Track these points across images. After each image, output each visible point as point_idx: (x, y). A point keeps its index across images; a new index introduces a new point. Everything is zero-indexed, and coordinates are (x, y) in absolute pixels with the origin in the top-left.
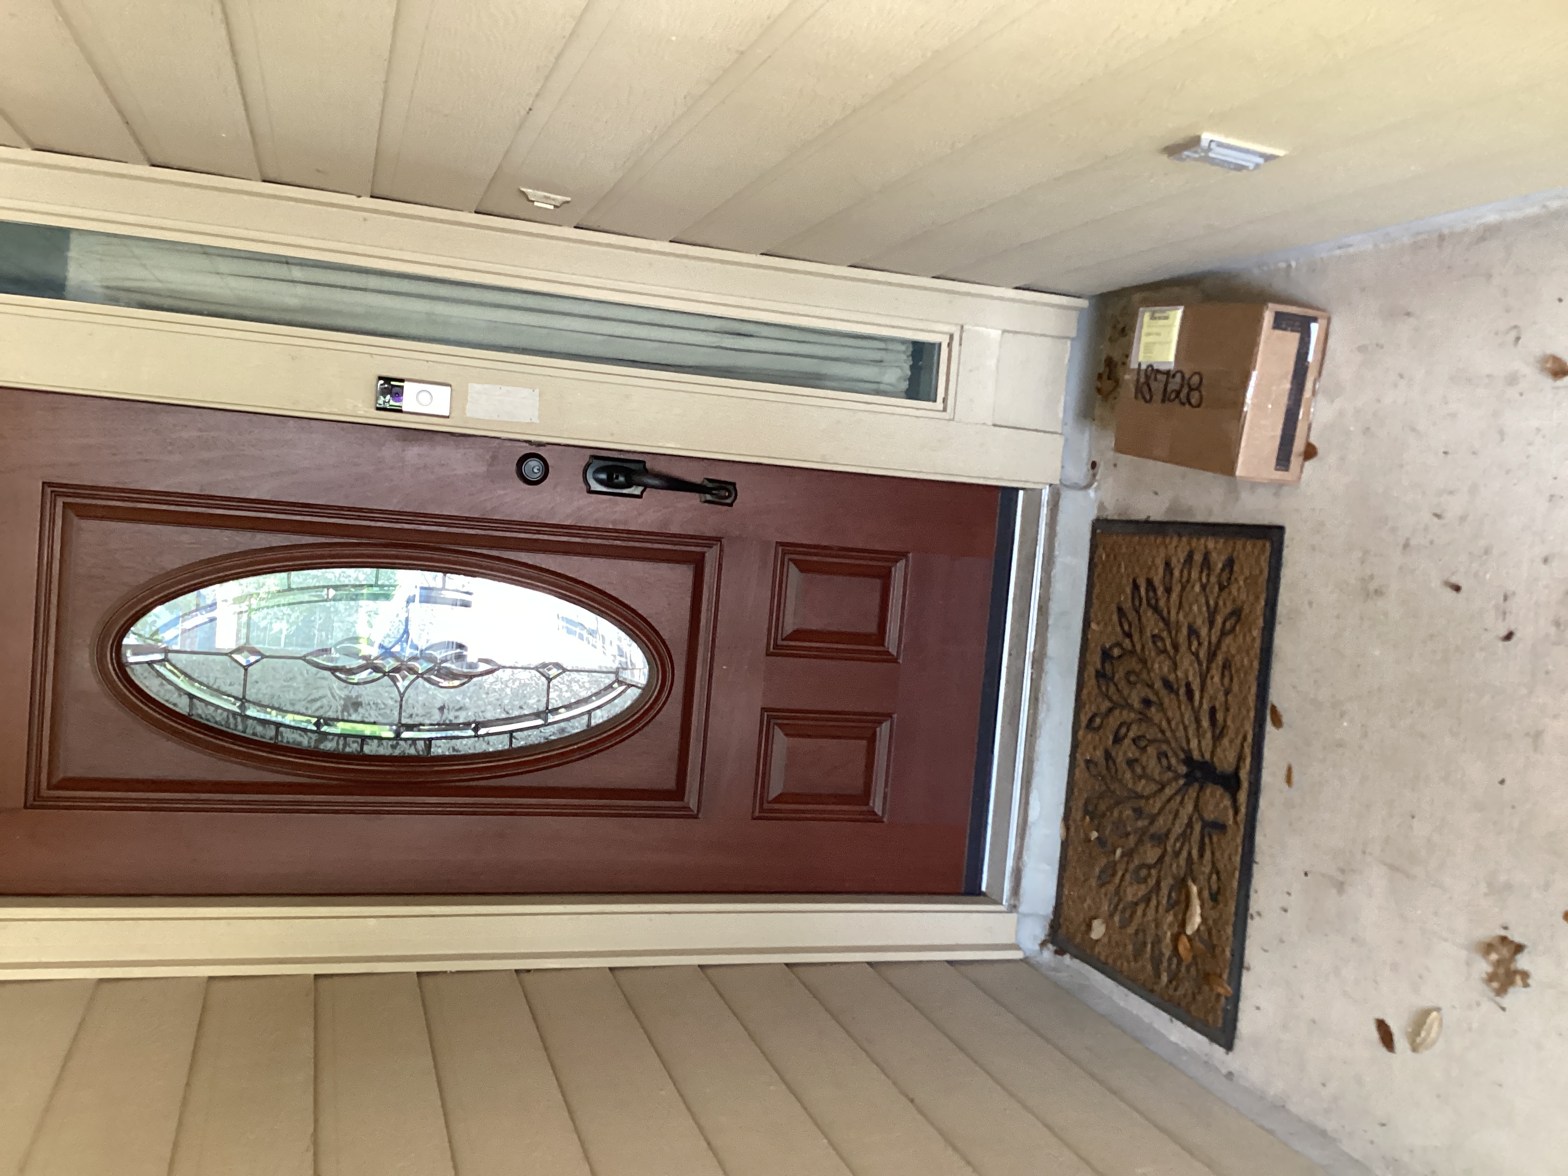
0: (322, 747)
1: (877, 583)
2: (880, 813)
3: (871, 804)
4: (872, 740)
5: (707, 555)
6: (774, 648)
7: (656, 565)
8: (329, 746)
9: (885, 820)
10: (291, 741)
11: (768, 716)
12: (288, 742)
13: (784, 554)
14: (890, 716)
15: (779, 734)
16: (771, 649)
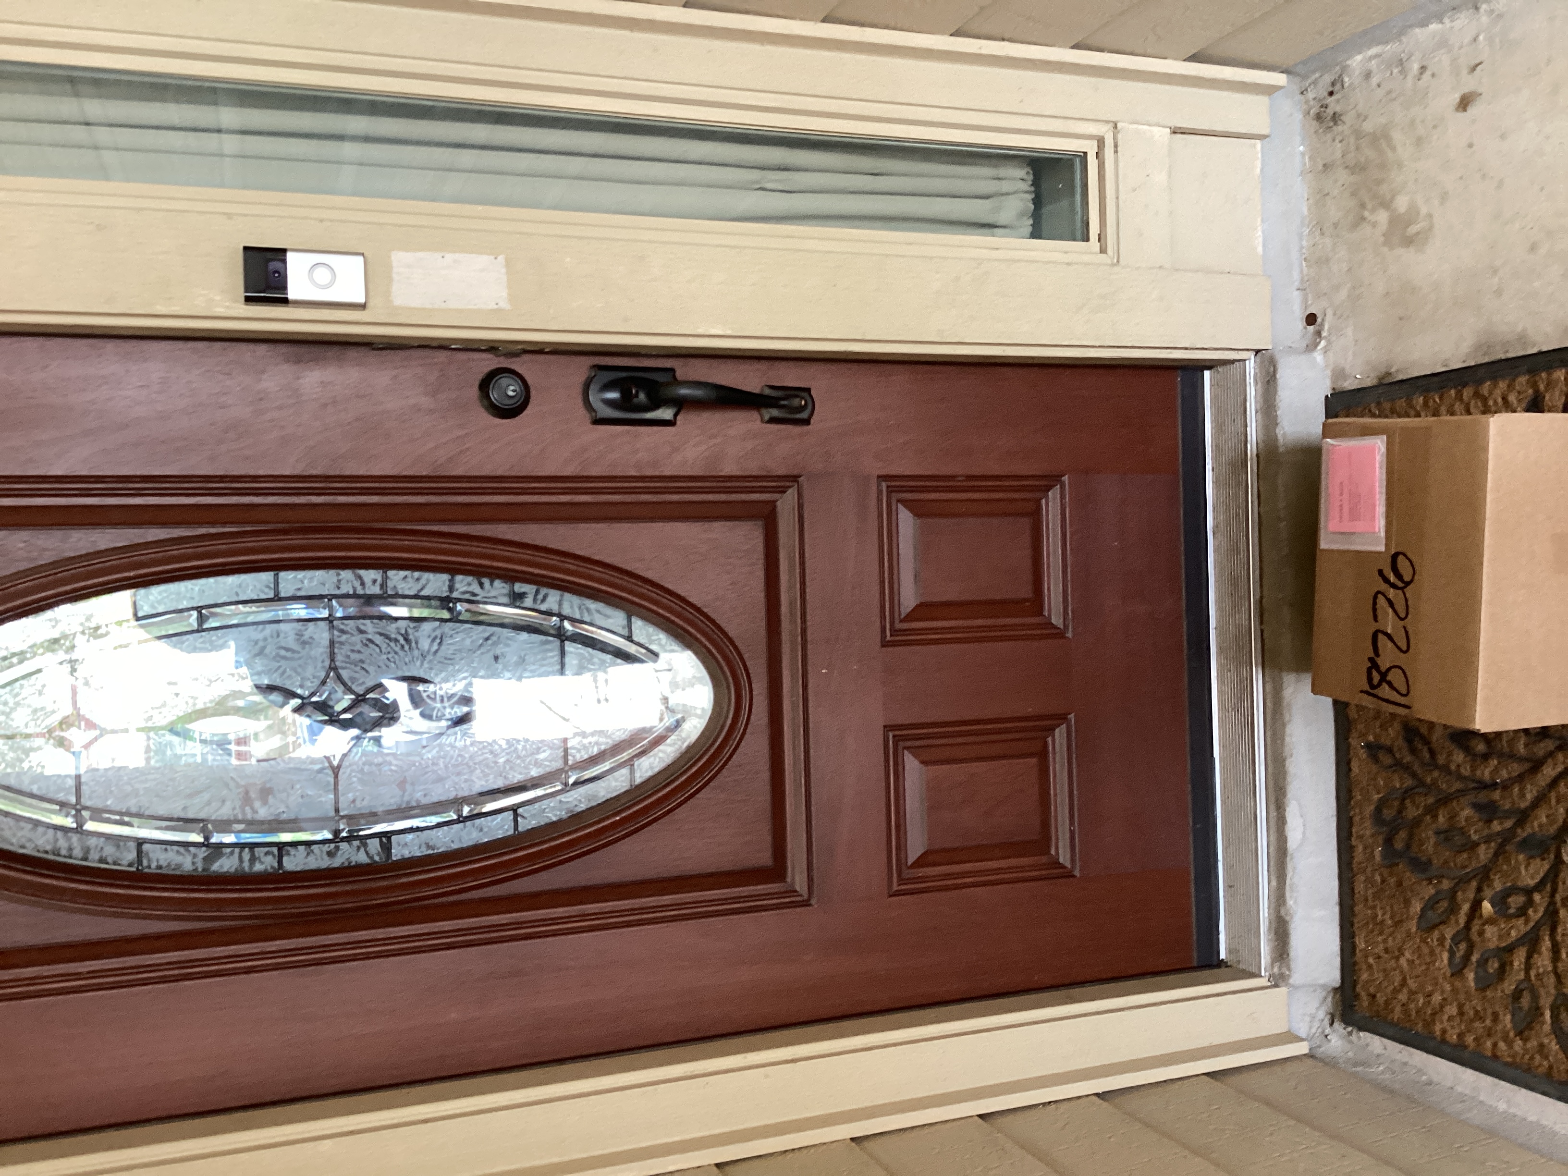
0: (215, 867)
1: (1025, 523)
2: (1068, 865)
3: (1053, 852)
4: (1043, 755)
5: (778, 503)
6: (891, 635)
7: (707, 525)
8: (226, 865)
9: (1077, 873)
10: (162, 863)
11: (894, 736)
12: (159, 867)
13: (891, 490)
14: (1062, 718)
15: (911, 763)
16: (888, 638)
